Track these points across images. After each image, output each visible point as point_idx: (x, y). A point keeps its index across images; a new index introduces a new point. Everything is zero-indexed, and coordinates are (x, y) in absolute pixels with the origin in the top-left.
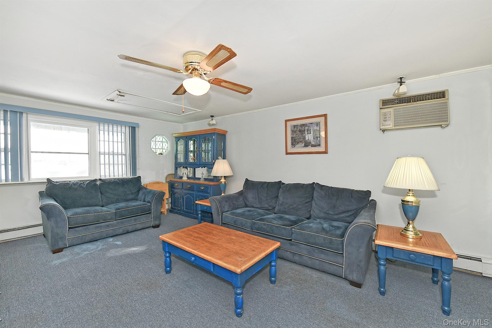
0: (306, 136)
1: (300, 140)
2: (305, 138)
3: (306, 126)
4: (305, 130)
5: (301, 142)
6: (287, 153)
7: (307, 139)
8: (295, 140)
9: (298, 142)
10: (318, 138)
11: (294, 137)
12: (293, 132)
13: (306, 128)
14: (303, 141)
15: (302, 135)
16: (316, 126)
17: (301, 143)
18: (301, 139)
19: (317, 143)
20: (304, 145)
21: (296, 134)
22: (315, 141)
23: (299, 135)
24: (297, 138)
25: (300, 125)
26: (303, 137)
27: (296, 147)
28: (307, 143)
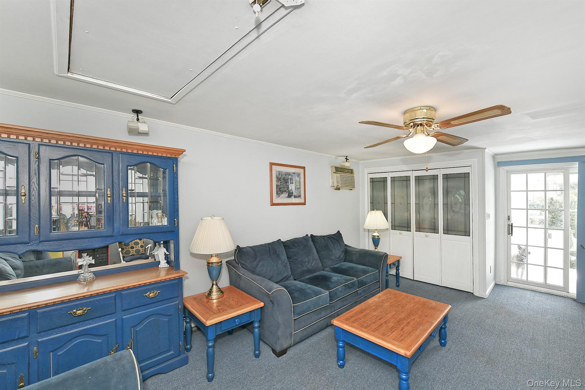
0: (289, 186)
1: (285, 190)
2: (289, 188)
3: (290, 175)
4: (288, 179)
5: (285, 191)
6: (273, 204)
7: (290, 189)
8: (280, 188)
9: (283, 191)
10: (298, 189)
11: (279, 186)
12: (278, 179)
13: (290, 177)
14: (287, 191)
15: (286, 184)
16: (297, 176)
17: (285, 193)
18: (285, 188)
19: (298, 194)
20: (287, 195)
21: (281, 181)
22: (297, 192)
23: (284, 184)
24: (282, 187)
25: (284, 173)
26: (287, 186)
27: (280, 196)
28: (290, 193)
